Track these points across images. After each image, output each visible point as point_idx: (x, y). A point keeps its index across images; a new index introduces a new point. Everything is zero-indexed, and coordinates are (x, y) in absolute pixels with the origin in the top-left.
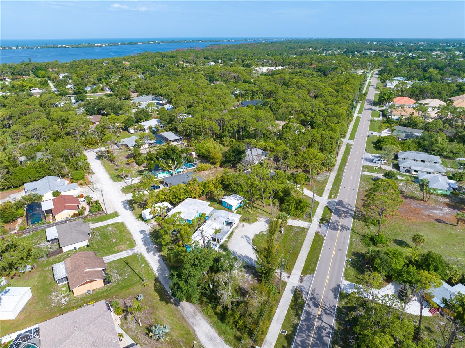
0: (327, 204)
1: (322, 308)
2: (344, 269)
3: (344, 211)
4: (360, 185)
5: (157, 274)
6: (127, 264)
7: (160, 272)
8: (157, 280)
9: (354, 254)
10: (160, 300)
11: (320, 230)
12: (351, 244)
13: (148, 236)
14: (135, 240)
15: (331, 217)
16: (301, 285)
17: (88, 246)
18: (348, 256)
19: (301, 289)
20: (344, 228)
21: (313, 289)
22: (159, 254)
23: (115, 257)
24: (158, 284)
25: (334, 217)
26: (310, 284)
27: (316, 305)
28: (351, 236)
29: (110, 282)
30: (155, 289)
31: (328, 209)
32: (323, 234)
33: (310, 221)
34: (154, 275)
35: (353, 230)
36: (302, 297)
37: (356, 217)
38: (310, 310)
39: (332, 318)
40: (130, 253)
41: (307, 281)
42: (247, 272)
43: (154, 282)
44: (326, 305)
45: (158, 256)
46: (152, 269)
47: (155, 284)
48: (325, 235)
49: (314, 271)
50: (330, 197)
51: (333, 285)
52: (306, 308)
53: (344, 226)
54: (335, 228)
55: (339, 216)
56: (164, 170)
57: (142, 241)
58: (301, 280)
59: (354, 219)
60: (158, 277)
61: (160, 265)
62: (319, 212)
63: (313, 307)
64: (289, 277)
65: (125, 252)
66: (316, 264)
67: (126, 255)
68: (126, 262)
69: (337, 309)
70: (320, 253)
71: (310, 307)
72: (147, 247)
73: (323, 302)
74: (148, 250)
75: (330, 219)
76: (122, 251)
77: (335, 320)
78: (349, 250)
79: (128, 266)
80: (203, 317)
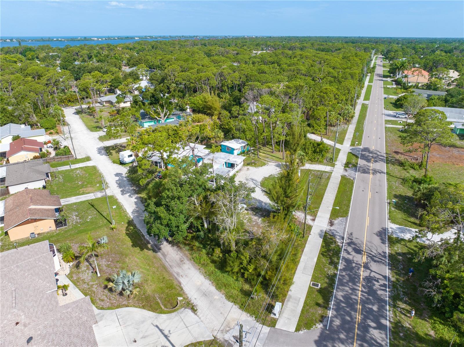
0: (350, 151)
1: (367, 255)
2: (387, 211)
3: (372, 157)
4: (386, 135)
5: (132, 217)
6: (93, 206)
7: (136, 214)
8: (130, 223)
9: (396, 196)
10: (133, 246)
11: (346, 174)
12: (390, 187)
13: (125, 179)
14: (107, 182)
15: (358, 161)
16: (332, 228)
17: (44, 187)
18: (389, 198)
19: (333, 233)
20: (375, 172)
21: (350, 232)
22: (136, 195)
23: (77, 199)
24: (132, 228)
25: (361, 162)
26: (345, 228)
27: (358, 251)
28: (387, 179)
29: (65, 225)
30: (126, 233)
31: (352, 154)
32: (351, 177)
33: (333, 165)
34: (127, 217)
35: (387, 173)
36: (335, 242)
37: (388, 161)
38: (350, 257)
39: (384, 266)
40: (99, 195)
41: (339, 224)
42: (255, 215)
43: (127, 225)
44: (372, 251)
45: (135, 198)
46: (126, 211)
47: (127, 227)
48: (354, 178)
49: (347, 213)
50: (352, 144)
51: (377, 229)
52: (343, 254)
53: (377, 170)
54: (365, 171)
55: (368, 161)
56: (152, 119)
57: (117, 183)
58: (331, 224)
59: (387, 163)
60: (133, 220)
61: (137, 208)
62: (342, 158)
63: (353, 253)
64: (314, 220)
65: (92, 194)
66: (348, 206)
67: (94, 198)
68: (92, 204)
69: (389, 256)
70: (351, 196)
71: (349, 253)
72: (122, 189)
73: (367, 248)
74: (123, 193)
75: (357, 163)
76: (89, 193)
77: (389, 269)
78: (389, 193)
79: (93, 208)
80: (194, 265)
